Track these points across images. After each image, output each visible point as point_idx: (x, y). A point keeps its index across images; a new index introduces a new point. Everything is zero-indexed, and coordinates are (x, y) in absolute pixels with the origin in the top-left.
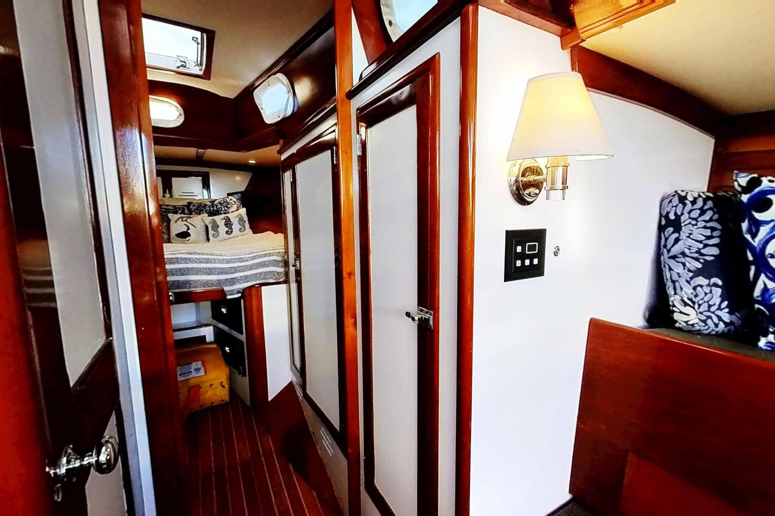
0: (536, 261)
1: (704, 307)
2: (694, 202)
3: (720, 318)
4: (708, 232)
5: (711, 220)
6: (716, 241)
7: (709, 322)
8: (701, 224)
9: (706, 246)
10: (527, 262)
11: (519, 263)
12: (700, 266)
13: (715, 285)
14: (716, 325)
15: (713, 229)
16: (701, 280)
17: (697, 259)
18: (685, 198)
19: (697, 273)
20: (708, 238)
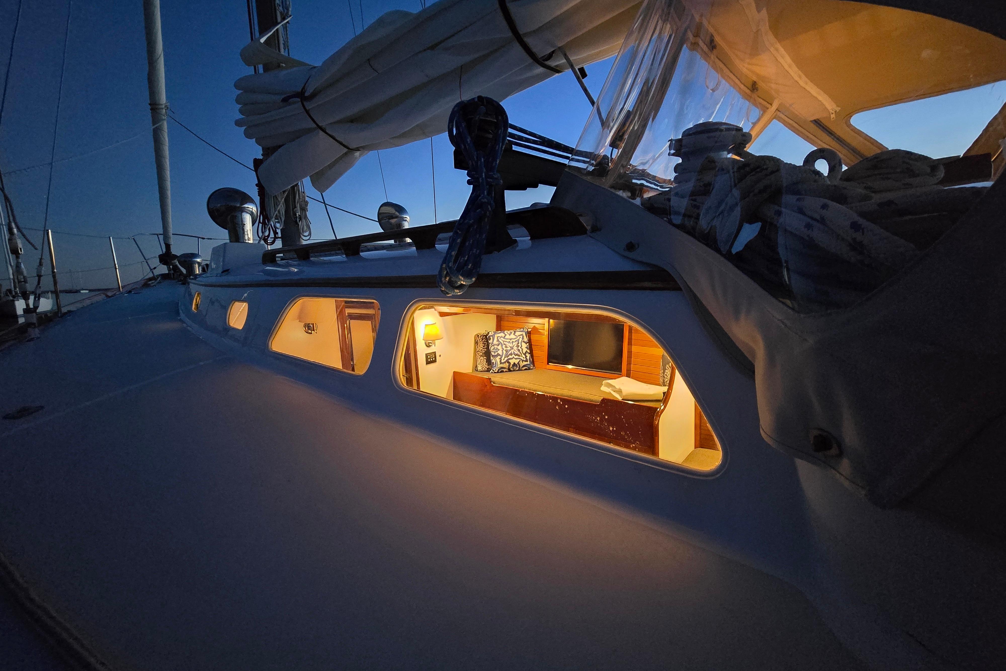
0: (434, 359)
1: (482, 365)
2: (480, 337)
3: (486, 367)
4: (484, 345)
5: (484, 341)
6: (486, 347)
7: (483, 368)
8: (482, 343)
9: (483, 348)
10: (431, 359)
11: (429, 360)
12: (482, 354)
13: (485, 359)
14: (485, 369)
15: (485, 344)
16: (482, 358)
17: (481, 352)
18: (479, 336)
19: (481, 356)
20: (484, 346)
